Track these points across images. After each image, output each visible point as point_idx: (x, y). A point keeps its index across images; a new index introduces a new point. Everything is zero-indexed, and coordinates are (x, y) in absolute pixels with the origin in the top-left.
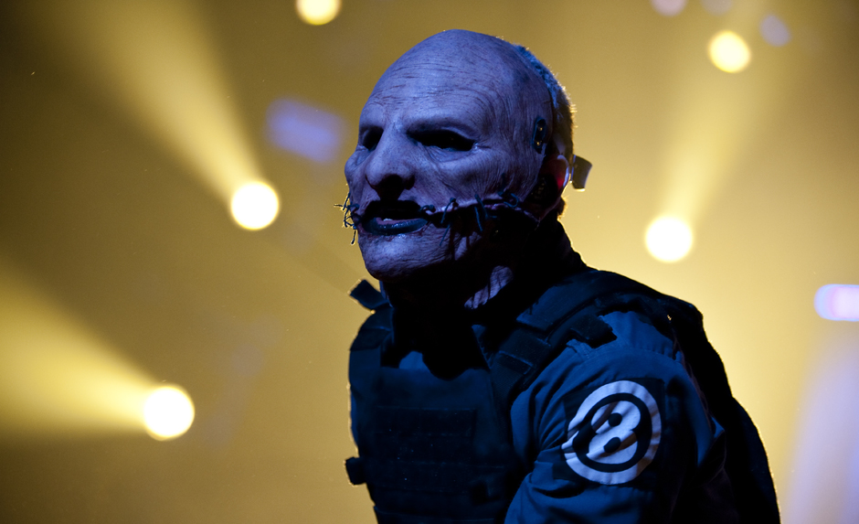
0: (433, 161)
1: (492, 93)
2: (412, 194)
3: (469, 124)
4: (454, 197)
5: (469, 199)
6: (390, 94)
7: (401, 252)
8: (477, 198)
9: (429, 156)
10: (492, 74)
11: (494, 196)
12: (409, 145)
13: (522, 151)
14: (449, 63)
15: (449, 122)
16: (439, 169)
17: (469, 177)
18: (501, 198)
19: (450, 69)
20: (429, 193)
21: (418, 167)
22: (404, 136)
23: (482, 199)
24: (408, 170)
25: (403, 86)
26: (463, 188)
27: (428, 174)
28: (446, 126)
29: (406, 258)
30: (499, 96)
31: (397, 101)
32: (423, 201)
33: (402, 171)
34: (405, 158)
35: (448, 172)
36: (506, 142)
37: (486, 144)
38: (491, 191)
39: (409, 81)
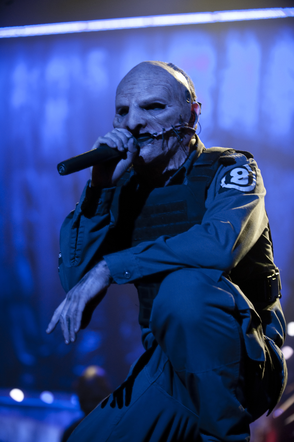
0: (152, 115)
1: (168, 85)
2: (147, 130)
3: (163, 98)
4: (163, 128)
5: (169, 127)
6: (128, 92)
7: (147, 152)
8: (172, 127)
9: (151, 114)
10: (166, 77)
11: (178, 124)
12: (141, 111)
13: (183, 105)
14: (149, 76)
15: (155, 99)
16: (156, 118)
17: (168, 119)
18: (180, 125)
19: (150, 78)
20: (153, 128)
21: (147, 119)
22: (139, 108)
23: (174, 126)
24: (144, 121)
25: (133, 88)
26: (166, 124)
27: (152, 121)
28: (154, 101)
29: (150, 154)
30: (171, 85)
31: (132, 95)
32: (152, 132)
33: (142, 122)
34: (141, 116)
35: (160, 119)
36: (177, 102)
37: (171, 105)
38: (176, 123)
39: (134, 86)
